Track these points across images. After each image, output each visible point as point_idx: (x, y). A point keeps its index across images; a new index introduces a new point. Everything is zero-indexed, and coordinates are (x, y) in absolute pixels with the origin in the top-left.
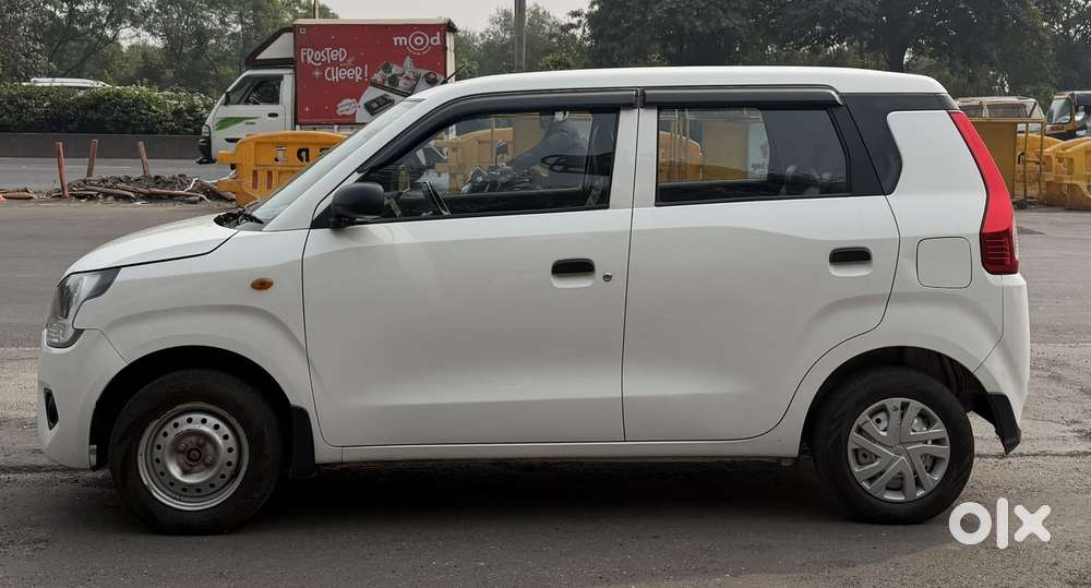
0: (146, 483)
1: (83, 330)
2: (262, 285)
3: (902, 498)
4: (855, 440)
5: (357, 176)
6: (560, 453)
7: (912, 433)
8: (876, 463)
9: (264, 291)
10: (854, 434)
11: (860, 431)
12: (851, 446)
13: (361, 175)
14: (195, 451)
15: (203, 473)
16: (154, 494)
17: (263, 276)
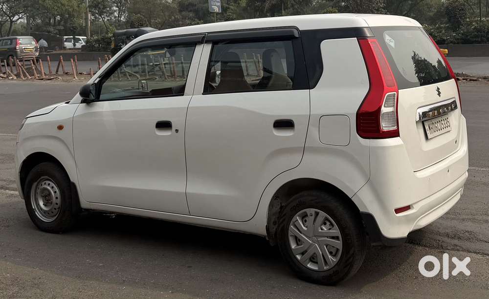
0: (34, 208)
2: (60, 128)
3: (317, 269)
7: (320, 230)
9: (61, 131)
10: (291, 227)
12: (290, 234)
16: (36, 213)
17: (61, 124)
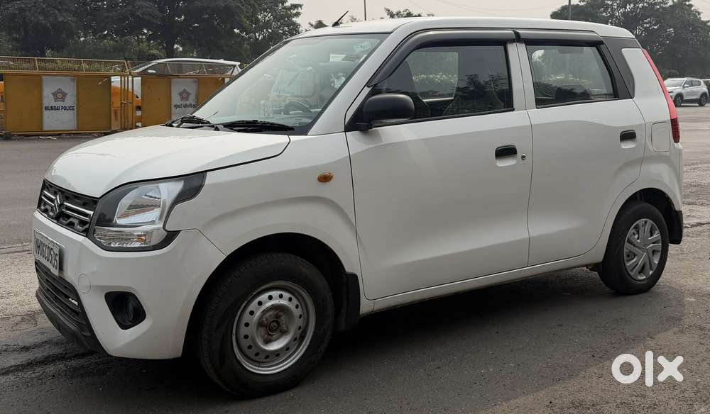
1: (179, 231)
2: (325, 179)
3: (644, 277)
4: (627, 246)
5: (367, 90)
6: (513, 277)
7: (649, 239)
8: (635, 259)
9: (328, 183)
10: (627, 244)
11: (629, 242)
12: (626, 251)
13: (370, 89)
14: (274, 324)
15: (281, 340)
17: (325, 172)
